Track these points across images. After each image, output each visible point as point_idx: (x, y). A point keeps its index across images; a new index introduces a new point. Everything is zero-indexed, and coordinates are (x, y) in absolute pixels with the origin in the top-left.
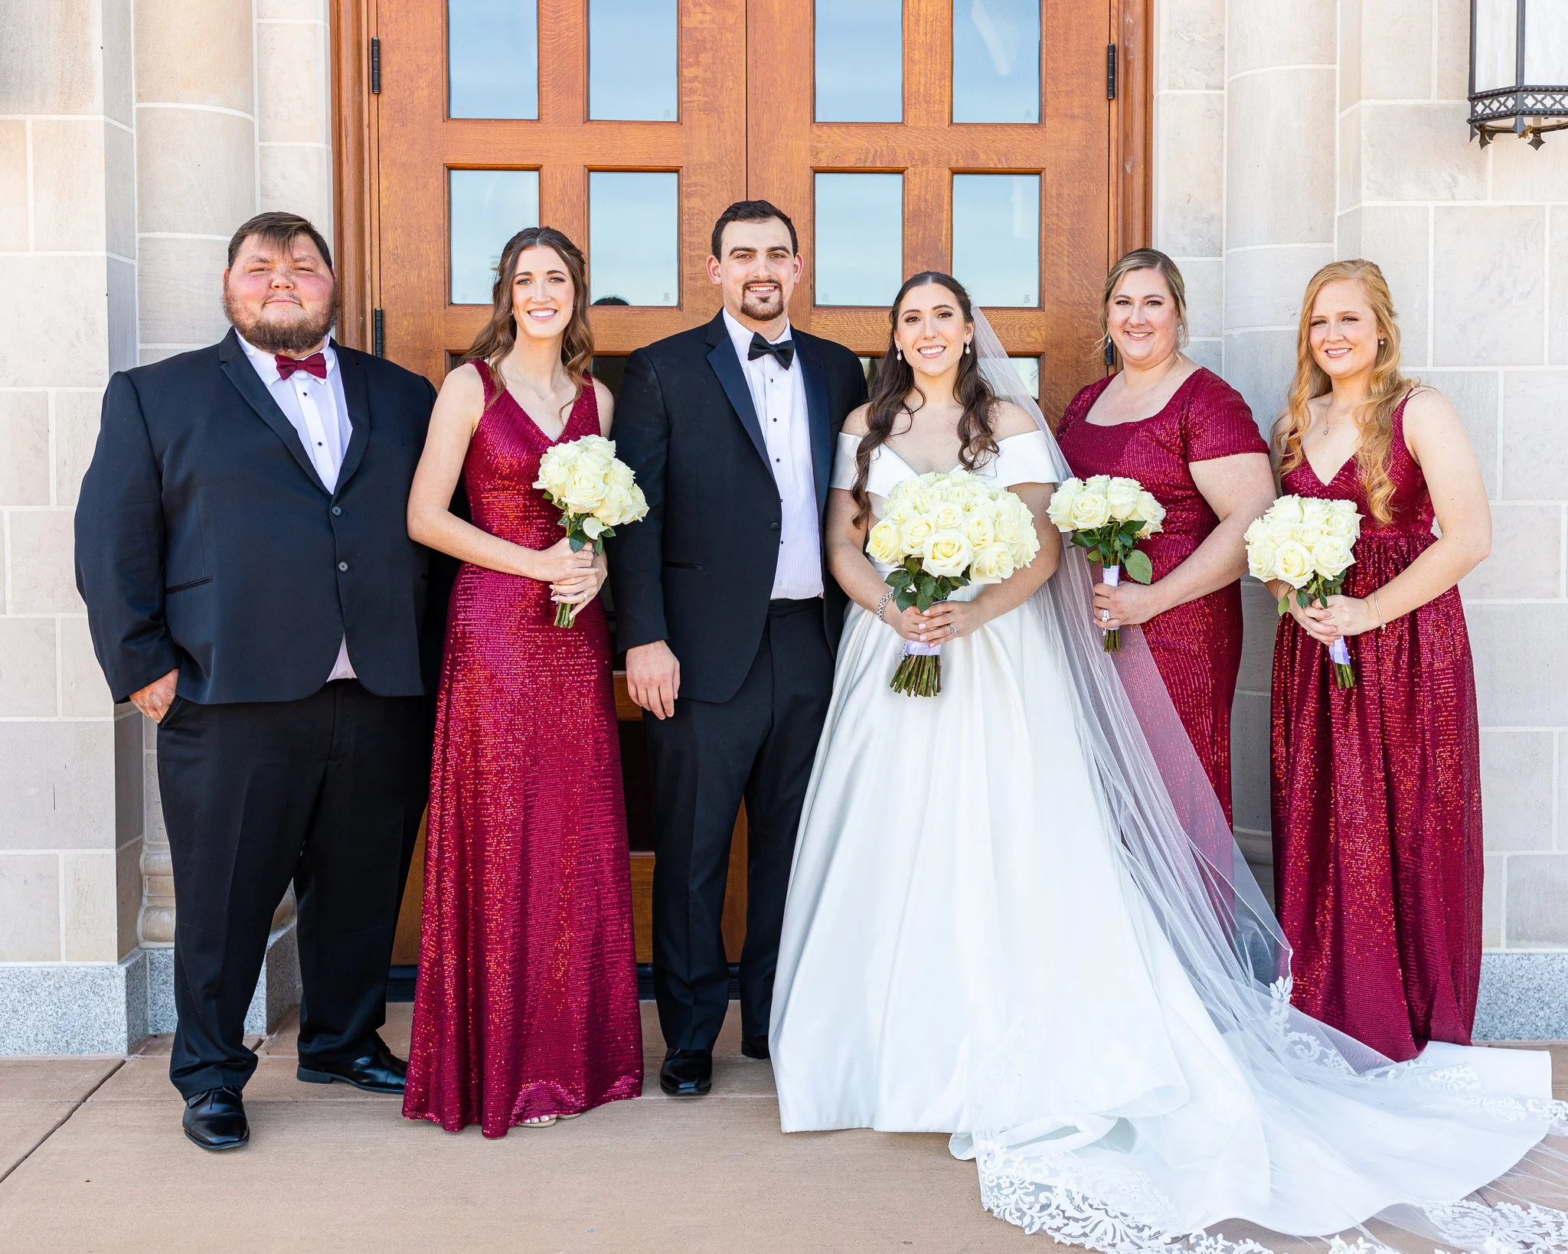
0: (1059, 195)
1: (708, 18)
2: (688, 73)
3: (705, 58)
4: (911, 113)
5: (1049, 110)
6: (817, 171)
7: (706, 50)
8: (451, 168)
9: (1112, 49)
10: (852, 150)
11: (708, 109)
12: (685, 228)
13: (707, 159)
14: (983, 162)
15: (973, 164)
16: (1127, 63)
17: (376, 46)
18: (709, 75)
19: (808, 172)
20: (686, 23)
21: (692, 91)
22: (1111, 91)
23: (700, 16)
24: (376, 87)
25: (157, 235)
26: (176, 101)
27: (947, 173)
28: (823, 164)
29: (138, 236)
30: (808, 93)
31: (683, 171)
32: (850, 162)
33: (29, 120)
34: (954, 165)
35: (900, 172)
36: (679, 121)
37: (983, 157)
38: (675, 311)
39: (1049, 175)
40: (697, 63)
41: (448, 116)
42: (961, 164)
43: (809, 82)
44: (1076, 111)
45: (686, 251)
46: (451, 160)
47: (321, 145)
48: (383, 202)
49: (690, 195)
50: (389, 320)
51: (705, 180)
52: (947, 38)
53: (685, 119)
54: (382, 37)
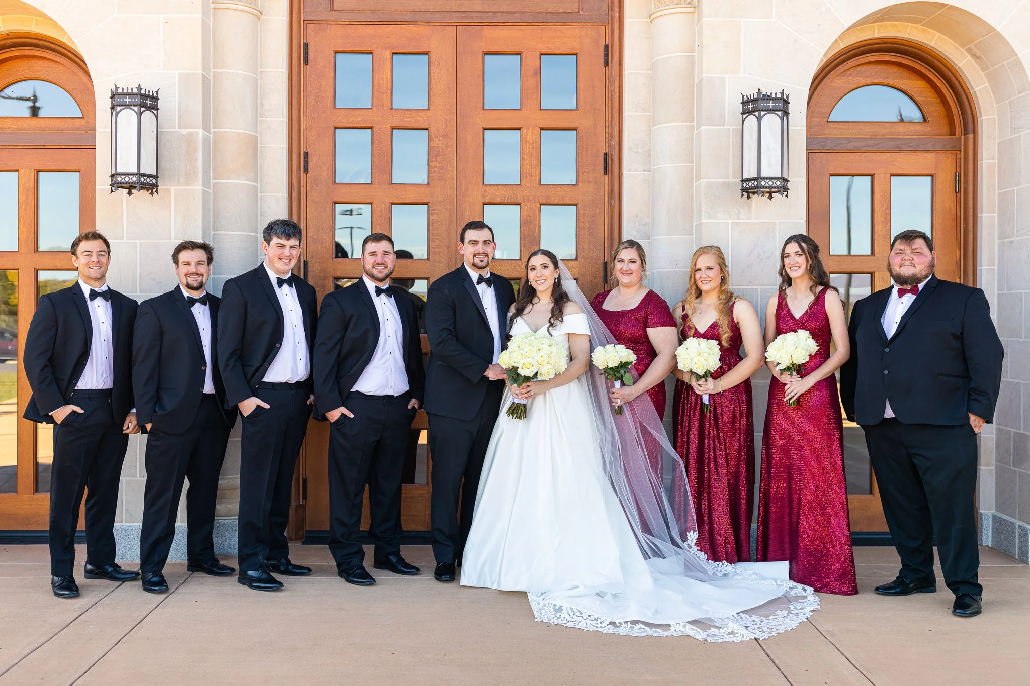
0: (584, 214)
1: (440, 142)
2: (432, 164)
3: (439, 159)
4: (524, 180)
5: (580, 179)
6: (484, 204)
7: (440, 155)
8: (336, 203)
9: (606, 155)
10: (499, 195)
11: (441, 179)
12: (431, 227)
13: (440, 199)
14: (552, 200)
15: (549, 201)
16: (612, 160)
17: (306, 154)
18: (441, 165)
19: (481, 205)
20: (432, 145)
21: (434, 172)
22: (606, 172)
23: (437, 142)
24: (306, 171)
25: (220, 232)
26: (228, 179)
27: (538, 205)
28: (487, 201)
29: (212, 233)
30: (481, 173)
31: (430, 204)
32: (498, 200)
33: (173, 189)
34: (541, 201)
35: (519, 204)
36: (429, 184)
37: (553, 198)
38: (427, 262)
39: (580, 205)
40: (436, 161)
41: (335, 182)
42: (544, 201)
43: (481, 168)
44: (591, 180)
45: (431, 237)
46: (336, 200)
47: (284, 195)
48: (308, 217)
49: (433, 214)
50: (310, 265)
51: (439, 207)
52: (538, 150)
53: (431, 183)
54: (309, 151)
